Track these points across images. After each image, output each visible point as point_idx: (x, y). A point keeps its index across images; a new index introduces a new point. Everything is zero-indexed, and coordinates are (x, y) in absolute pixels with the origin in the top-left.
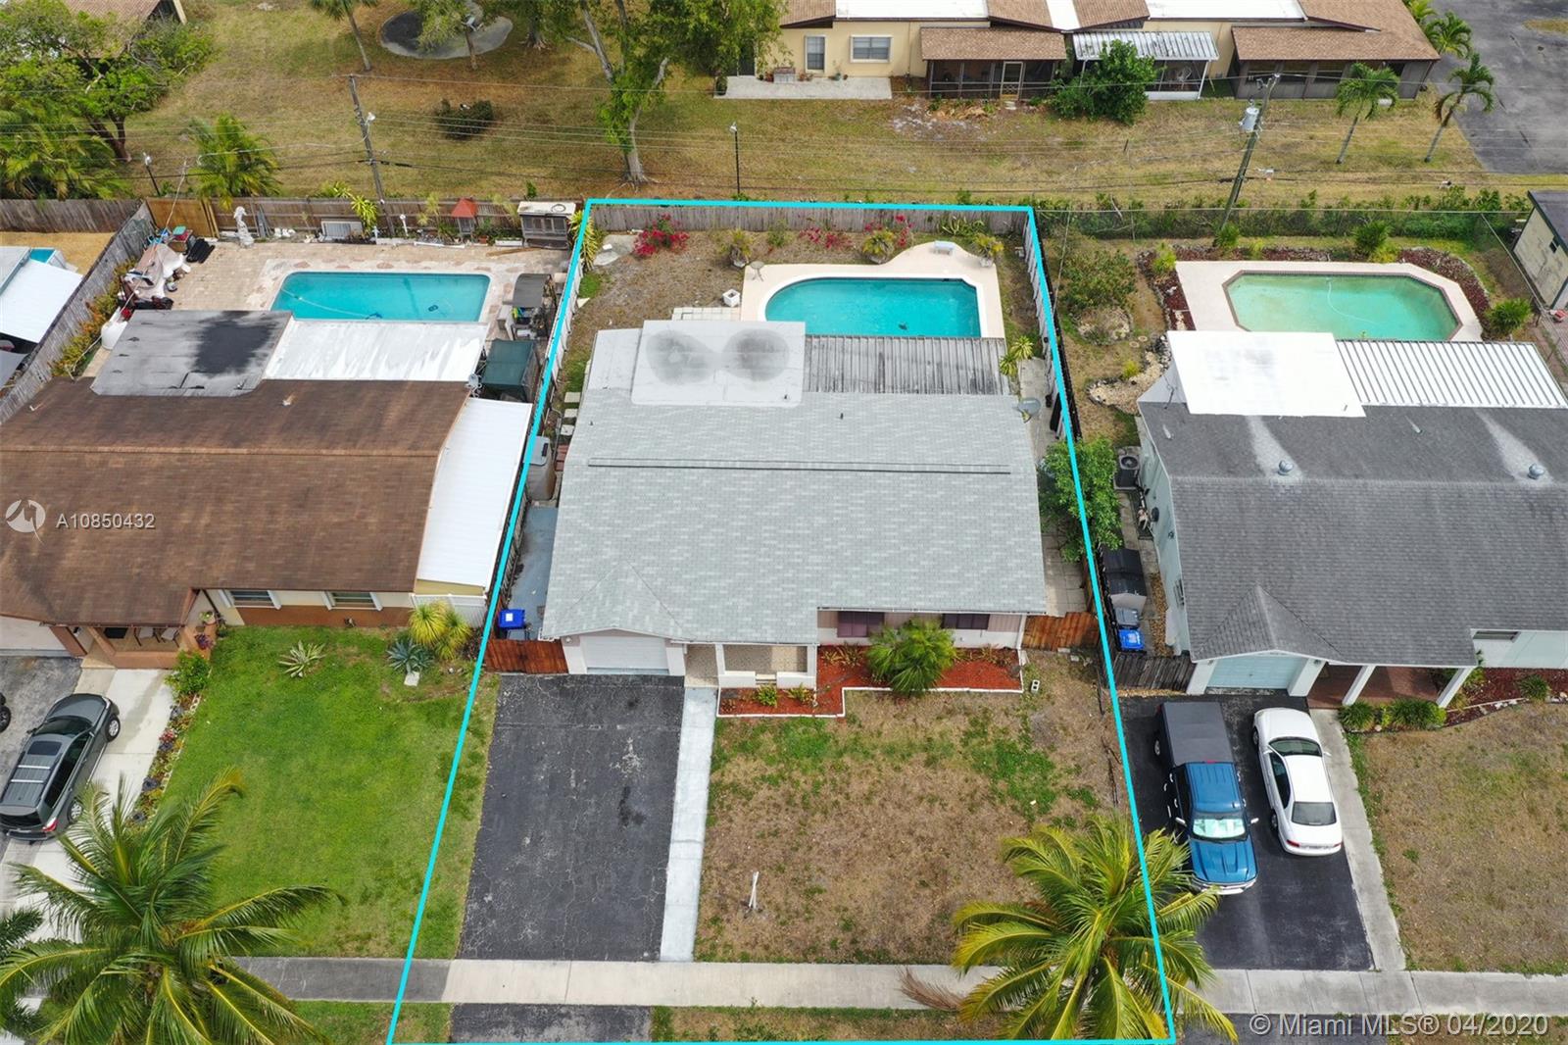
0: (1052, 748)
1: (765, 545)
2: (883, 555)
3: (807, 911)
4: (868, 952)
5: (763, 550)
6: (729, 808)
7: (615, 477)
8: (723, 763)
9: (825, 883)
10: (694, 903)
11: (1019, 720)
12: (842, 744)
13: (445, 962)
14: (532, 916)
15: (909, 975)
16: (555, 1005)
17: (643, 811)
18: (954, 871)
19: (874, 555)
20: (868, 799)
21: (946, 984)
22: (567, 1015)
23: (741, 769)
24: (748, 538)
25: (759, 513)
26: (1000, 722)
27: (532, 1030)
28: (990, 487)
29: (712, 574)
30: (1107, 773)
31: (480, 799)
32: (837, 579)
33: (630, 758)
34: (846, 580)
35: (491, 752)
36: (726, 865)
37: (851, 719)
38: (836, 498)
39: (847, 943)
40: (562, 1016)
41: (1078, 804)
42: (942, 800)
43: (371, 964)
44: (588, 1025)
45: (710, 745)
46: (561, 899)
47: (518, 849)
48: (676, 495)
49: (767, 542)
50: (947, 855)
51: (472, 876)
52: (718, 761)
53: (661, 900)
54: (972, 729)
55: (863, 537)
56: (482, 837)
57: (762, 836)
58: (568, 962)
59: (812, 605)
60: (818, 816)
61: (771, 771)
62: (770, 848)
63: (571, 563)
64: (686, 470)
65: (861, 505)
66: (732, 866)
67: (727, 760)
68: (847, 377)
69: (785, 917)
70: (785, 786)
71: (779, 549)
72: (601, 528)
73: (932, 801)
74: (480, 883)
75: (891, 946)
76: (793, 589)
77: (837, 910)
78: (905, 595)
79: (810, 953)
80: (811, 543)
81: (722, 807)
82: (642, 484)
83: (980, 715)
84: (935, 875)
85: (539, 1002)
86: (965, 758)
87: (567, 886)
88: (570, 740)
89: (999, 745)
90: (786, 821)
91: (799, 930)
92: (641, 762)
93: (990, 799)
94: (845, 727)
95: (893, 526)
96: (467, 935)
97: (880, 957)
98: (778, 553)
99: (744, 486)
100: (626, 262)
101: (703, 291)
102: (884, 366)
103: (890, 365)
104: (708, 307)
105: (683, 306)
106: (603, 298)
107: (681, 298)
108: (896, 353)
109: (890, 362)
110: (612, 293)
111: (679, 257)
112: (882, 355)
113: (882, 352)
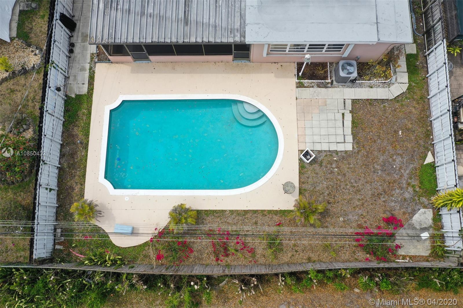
100: (404, 213)
101: (332, 172)
102: (185, 12)
103: (180, 12)
104: (325, 151)
105: (346, 152)
106: (414, 164)
107: (349, 164)
108: (175, 25)
109: (180, 17)
110: (407, 172)
111: (359, 223)
112: (186, 22)
113: (186, 28)
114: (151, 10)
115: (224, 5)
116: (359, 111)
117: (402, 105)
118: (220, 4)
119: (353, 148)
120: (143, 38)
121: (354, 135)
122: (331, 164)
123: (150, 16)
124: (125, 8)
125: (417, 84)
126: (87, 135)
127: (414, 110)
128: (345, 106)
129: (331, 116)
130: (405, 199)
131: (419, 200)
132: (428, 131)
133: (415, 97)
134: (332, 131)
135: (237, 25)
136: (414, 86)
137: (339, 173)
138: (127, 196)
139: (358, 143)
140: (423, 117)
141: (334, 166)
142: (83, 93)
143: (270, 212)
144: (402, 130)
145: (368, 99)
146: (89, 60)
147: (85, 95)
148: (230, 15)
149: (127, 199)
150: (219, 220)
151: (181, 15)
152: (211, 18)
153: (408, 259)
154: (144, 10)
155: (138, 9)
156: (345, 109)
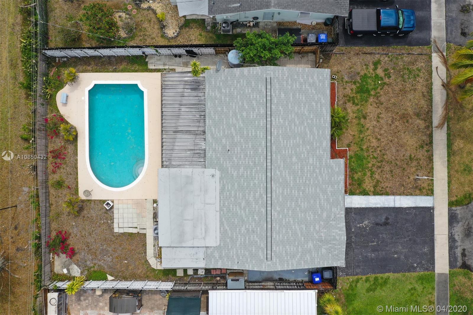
0: (358, 73)
1: (306, 181)
2: (309, 132)
3: (417, 160)
4: (430, 140)
5: (307, 182)
6: (382, 188)
7: (276, 248)
8: (366, 191)
9: (408, 154)
10: (415, 197)
11: (348, 84)
12: (358, 149)
13: (436, 275)
14: (421, 250)
15: (436, 127)
16: (449, 238)
17: (384, 217)
18: (403, 111)
19: (309, 137)
20: (379, 140)
21: (439, 115)
22: (451, 233)
23: (368, 185)
24: (303, 188)
25: (292, 185)
26: (348, 91)
27: (456, 243)
28: (277, 87)
29: (318, 202)
30: (368, 55)
31: (381, 275)
32: (319, 152)
33: (365, 224)
34: (319, 148)
35: (364, 275)
36: (403, 188)
37: (349, 146)
38: (284, 153)
39: (427, 147)
40: (452, 235)
41: (379, 67)
42: (378, 114)
43: (437, 298)
44: (454, 226)
45: (359, 196)
46: (415, 241)
47: (399, 258)
48: (284, 221)
49: (304, 181)
50: (398, 113)
51: (408, 272)
52: (365, 193)
53: (414, 208)
54: (352, 102)
55: (301, 141)
56: (394, 272)
57: (392, 176)
58: (435, 236)
59: (330, 161)
60: (385, 157)
61: (369, 174)
62: (397, 173)
63: (315, 260)
64: (272, 217)
65: (287, 142)
66: (403, 186)
67: (365, 190)
68: (192, 148)
69: (419, 167)
70: (374, 169)
71: (307, 175)
72: (300, 250)
73: (379, 117)
74: (411, 269)
75: (428, 132)
76: (324, 169)
77: (417, 150)
78: (325, 124)
79: (430, 159)
80: (304, 163)
81: (382, 191)
82: (279, 236)
83: (346, 98)
84: (404, 117)
85: (448, 243)
86: (363, 105)
87: (410, 240)
88: (358, 247)
89: (357, 92)
90: (387, 168)
91: (423, 162)
92: (366, 220)
93: (378, 97)
94: (351, 148)
95: (296, 129)
96: (427, 270)
97: (431, 136)
98: (309, 176)
99: (279, 192)
100: (78, 260)
101: (101, 219)
102: (183, 131)
103: (182, 128)
104: (113, 216)
105: (113, 228)
106: (107, 268)
107: (106, 230)
108: (173, 125)
109: (179, 128)
110: (102, 264)
111: (72, 234)
112: (175, 132)
113: (172, 132)
114: (183, 110)
115: (187, 155)
116: (139, 238)
117: (143, 264)
118: (187, 152)
119: (116, 233)
120: (165, 106)
121: (124, 234)
122: (106, 219)
123: (179, 110)
124: (185, 93)
125: (157, 275)
126: (123, 71)
127: (140, 271)
128: (142, 229)
129: (135, 220)
130: (86, 261)
131: (86, 269)
132: (127, 279)
133: (148, 273)
134: (126, 220)
135: (174, 163)
136: (155, 273)
137: (100, 223)
138: (85, 99)
139: (119, 236)
140: (136, 276)
141: (105, 221)
142: (148, 66)
143: (77, 182)
144: (128, 263)
145: (146, 243)
146: (171, 67)
147: (148, 67)
148: (180, 158)
149: (83, 98)
150: (72, 152)
151: (180, 129)
152: (178, 147)
153: (52, 260)
154: (184, 106)
155: (184, 102)
156: (140, 229)
